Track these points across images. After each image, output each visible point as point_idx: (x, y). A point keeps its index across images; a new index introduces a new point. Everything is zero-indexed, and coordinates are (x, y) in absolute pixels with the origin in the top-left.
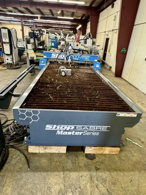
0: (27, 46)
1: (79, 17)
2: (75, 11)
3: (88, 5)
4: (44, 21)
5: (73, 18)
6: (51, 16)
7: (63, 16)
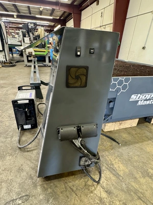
0: (23, 40)
1: (57, 17)
2: (54, 8)
3: (69, 3)
4: (19, 20)
5: (51, 18)
6: (28, 15)
7: (41, 15)
